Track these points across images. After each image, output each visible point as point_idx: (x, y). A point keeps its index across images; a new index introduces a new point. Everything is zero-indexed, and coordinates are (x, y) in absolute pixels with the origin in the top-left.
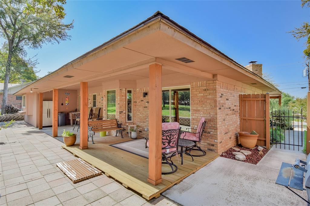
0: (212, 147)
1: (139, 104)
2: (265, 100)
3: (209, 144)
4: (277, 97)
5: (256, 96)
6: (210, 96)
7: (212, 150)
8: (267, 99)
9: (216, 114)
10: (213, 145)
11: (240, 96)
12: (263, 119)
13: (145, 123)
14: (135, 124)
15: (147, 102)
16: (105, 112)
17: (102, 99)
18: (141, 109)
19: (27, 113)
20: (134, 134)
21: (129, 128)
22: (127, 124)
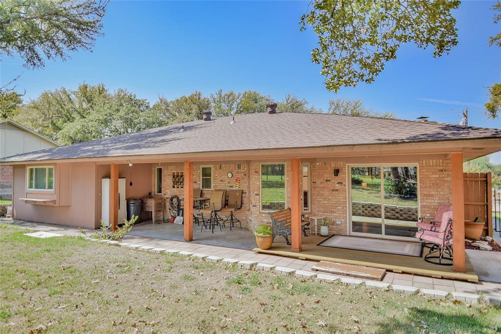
1: (322, 185)
2: (487, 181)
5: (473, 175)
8: (489, 179)
13: (334, 212)
14: (314, 215)
15: (338, 183)
16: (257, 197)
17: (230, 175)
18: (326, 193)
19: (57, 202)
20: (324, 230)
21: (316, 221)
22: (306, 216)
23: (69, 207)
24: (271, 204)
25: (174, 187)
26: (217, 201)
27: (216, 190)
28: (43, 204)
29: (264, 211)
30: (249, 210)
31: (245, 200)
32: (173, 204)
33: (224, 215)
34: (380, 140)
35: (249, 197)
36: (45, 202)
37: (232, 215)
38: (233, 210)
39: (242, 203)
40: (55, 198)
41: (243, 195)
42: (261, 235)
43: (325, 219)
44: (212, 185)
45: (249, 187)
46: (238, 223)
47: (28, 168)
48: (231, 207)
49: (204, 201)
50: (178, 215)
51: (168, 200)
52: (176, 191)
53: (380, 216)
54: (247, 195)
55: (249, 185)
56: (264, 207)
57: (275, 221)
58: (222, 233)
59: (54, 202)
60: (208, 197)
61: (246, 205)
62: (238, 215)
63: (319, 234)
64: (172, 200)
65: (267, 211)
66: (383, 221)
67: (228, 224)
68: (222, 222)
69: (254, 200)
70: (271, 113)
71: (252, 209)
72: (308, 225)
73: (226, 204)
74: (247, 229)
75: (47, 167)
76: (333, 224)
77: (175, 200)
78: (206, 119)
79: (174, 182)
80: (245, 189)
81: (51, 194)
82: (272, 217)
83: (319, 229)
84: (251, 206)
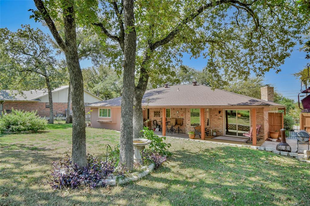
0: (262, 137)
1: (214, 117)
2: (281, 116)
3: (260, 136)
4: (283, 109)
5: (276, 114)
6: (261, 115)
7: (262, 139)
8: (282, 115)
9: (264, 123)
10: (262, 136)
11: (269, 113)
12: (280, 125)
13: (219, 127)
14: (211, 128)
15: (220, 116)
16: (189, 121)
17: (178, 112)
18: (216, 120)
19: (112, 122)
20: (215, 134)
21: (212, 130)
22: (208, 128)
23: (116, 124)
24: (195, 124)
25: (154, 116)
26: (173, 122)
27: (172, 118)
28: (106, 122)
29: (191, 126)
30: (186, 126)
31: (184, 122)
32: (154, 123)
33: (176, 128)
34: (229, 104)
35: (185, 121)
36: (107, 122)
37: (179, 128)
38: (179, 126)
39: (183, 123)
40: (111, 120)
41: (183, 120)
42: (191, 134)
43: (215, 130)
44: (171, 116)
45: (185, 117)
46: (181, 131)
47: (99, 109)
48: (179, 125)
49: (168, 122)
50: (157, 128)
51: (152, 122)
52: (155, 118)
53: (236, 130)
54: (185, 120)
55: (186, 116)
56: (191, 125)
57: (195, 130)
58: (175, 134)
59: (111, 122)
60: (169, 121)
61: (184, 124)
62: (181, 128)
63: (213, 135)
64: (154, 121)
65: (193, 127)
66: (237, 131)
67: (177, 131)
68: (175, 131)
69: (188, 122)
70: (194, 85)
71: (187, 126)
72: (208, 132)
73: (176, 124)
74: (185, 133)
75: (108, 109)
76: (218, 132)
77: (155, 122)
78: (165, 87)
79: (154, 115)
80: (184, 118)
81: (110, 119)
82: (195, 129)
83: (213, 133)
84: (186, 124)
